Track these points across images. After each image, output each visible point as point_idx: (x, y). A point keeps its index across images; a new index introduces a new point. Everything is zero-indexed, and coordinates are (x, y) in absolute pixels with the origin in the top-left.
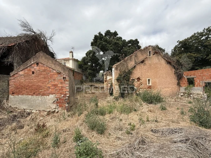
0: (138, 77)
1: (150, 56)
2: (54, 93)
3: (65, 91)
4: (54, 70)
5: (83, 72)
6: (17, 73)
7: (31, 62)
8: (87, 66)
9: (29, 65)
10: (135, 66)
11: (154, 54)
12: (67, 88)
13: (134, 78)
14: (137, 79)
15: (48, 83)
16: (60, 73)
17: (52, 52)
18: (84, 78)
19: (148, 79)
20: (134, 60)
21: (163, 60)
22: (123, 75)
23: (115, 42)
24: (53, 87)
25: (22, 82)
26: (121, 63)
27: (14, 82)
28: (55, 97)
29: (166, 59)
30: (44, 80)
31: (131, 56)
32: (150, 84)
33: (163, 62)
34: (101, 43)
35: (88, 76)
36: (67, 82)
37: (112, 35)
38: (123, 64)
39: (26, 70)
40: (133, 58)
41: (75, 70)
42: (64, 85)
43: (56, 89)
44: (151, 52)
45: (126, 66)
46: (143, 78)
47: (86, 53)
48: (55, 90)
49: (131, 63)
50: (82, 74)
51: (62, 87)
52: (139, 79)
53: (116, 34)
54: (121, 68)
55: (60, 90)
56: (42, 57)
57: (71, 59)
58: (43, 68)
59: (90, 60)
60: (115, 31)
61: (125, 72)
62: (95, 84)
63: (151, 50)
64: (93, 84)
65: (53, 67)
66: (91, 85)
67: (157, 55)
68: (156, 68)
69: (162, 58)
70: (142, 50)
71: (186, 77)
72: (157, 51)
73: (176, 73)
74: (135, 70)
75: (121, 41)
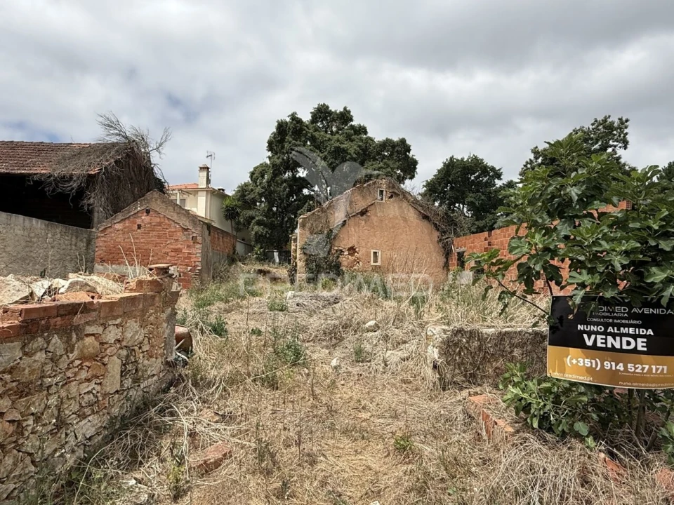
0: (351, 246)
1: (382, 199)
2: (176, 264)
3: (195, 262)
4: (176, 223)
5: (238, 230)
6: (110, 227)
7: (136, 208)
8: (251, 213)
9: (132, 213)
10: (345, 221)
11: (391, 197)
12: (198, 255)
13: (341, 248)
14: (349, 249)
15: (165, 247)
16: (186, 230)
18: (240, 248)
19: (372, 251)
20: (343, 208)
21: (412, 210)
23: (335, 147)
24: (173, 254)
25: (120, 242)
26: (314, 213)
27: (105, 241)
28: (176, 270)
29: (420, 208)
30: (159, 241)
32: (379, 264)
33: (412, 214)
35: (253, 243)
36: (198, 246)
37: (333, 120)
38: (318, 215)
39: (127, 221)
40: (342, 204)
41: (213, 224)
42: (192, 250)
43: (179, 257)
44: (384, 192)
45: (323, 221)
46: (361, 249)
47: (252, 170)
48: (176, 259)
49: (337, 215)
50: (235, 237)
51: (189, 253)
52: (352, 250)
53: (345, 117)
54: (312, 224)
55: (185, 258)
56: (156, 200)
57: (202, 190)
58: (158, 220)
59: (261, 195)
60: (345, 109)
62: (271, 269)
63: (384, 188)
64: (266, 267)
65: (175, 217)
66: (259, 270)
67: (397, 199)
68: (394, 227)
69: (410, 207)
70: (364, 188)
71: (455, 250)
72: (396, 191)
73: (441, 240)
74: (344, 229)
75: (361, 140)
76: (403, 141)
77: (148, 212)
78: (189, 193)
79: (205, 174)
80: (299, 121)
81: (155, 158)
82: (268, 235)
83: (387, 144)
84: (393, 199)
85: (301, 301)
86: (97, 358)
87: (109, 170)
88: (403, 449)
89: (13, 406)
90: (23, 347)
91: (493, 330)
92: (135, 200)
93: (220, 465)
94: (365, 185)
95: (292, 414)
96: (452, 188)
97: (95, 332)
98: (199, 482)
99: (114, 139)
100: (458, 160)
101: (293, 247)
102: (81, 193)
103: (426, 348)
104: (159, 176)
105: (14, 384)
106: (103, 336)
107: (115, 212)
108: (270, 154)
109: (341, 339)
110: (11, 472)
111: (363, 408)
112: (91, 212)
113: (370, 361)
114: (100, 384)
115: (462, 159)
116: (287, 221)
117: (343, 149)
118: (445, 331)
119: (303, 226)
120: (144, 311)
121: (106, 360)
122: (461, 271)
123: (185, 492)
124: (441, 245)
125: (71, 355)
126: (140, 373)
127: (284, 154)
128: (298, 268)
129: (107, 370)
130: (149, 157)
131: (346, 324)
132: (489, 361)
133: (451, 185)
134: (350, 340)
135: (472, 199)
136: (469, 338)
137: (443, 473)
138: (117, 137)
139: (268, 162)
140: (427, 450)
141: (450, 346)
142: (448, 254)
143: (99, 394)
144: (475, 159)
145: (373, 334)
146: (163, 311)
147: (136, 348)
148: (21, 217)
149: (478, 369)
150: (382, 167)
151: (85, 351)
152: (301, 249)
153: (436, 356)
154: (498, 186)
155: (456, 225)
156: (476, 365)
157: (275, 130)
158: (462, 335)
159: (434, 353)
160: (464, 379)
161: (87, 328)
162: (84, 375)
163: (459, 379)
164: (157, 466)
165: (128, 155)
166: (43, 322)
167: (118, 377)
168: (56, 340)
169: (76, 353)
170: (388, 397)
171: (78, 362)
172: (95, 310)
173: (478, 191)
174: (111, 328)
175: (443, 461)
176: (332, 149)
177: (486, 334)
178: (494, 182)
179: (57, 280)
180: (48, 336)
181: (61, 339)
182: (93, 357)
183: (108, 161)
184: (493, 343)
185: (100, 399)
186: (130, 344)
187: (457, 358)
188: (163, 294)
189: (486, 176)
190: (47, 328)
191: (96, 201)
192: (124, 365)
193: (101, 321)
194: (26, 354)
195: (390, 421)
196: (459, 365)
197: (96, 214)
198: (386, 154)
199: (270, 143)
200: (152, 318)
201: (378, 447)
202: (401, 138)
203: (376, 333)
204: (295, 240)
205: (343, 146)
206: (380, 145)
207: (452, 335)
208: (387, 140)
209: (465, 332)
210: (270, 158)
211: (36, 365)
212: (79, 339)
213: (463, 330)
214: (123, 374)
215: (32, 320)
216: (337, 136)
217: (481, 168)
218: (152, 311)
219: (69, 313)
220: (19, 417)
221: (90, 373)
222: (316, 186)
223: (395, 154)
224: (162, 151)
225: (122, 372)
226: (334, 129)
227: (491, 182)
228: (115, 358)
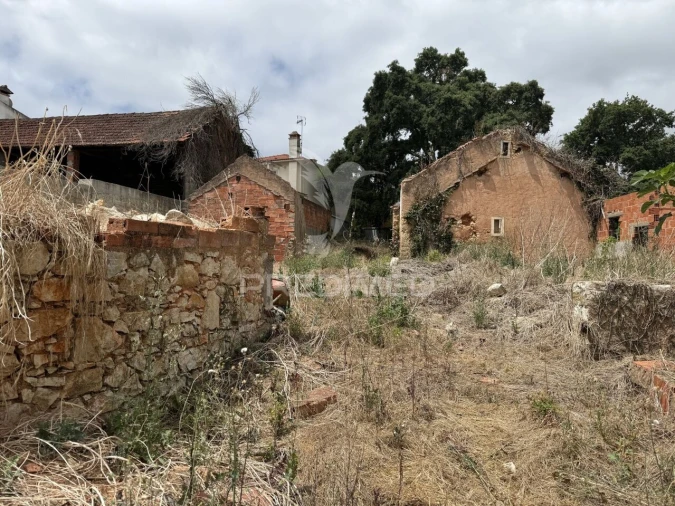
0: (465, 213)
1: (505, 154)
3: (288, 232)
4: (268, 190)
6: (202, 196)
7: (226, 176)
9: (223, 181)
10: (458, 184)
11: (518, 150)
12: (291, 225)
13: (453, 217)
14: (464, 217)
16: (279, 197)
17: (250, 145)
19: (493, 219)
20: (456, 167)
21: (546, 166)
22: (423, 207)
23: (445, 99)
25: (211, 212)
26: (420, 175)
27: (197, 212)
29: (557, 164)
31: (449, 158)
32: (501, 234)
33: (545, 171)
34: (398, 101)
36: (292, 215)
37: (443, 66)
38: (425, 178)
39: (218, 190)
40: (454, 163)
42: (285, 220)
43: (271, 227)
44: (509, 146)
45: (431, 184)
46: (479, 217)
47: (346, 135)
49: (448, 176)
50: (329, 212)
51: (282, 223)
52: (467, 218)
53: (458, 60)
54: (418, 189)
55: (278, 228)
56: (246, 165)
57: (293, 160)
58: (249, 187)
60: (457, 51)
61: (428, 198)
62: (369, 248)
63: (509, 140)
64: (363, 245)
65: (266, 184)
66: (356, 249)
67: (527, 152)
68: (521, 188)
69: (544, 163)
70: (482, 141)
71: (606, 215)
72: (525, 142)
73: (586, 202)
74: (456, 193)
75: (479, 88)
76: (533, 85)
77: (238, 178)
78: (280, 164)
79: (295, 141)
80: (401, 71)
81: (243, 123)
82: (365, 210)
83: (512, 90)
84: (522, 152)
85: (406, 268)
86: (195, 287)
87: (198, 137)
88: (544, 412)
89: (121, 318)
90: (128, 260)
91: (668, 286)
92: (224, 167)
93: (324, 409)
94: (484, 137)
95: (402, 371)
96: (600, 142)
97: (194, 260)
98: (303, 422)
99: (201, 105)
100: (609, 105)
101: (394, 220)
102: (172, 161)
103: (572, 308)
104: (248, 143)
105: (122, 295)
106: (202, 267)
107: (205, 181)
108: (366, 114)
109: (457, 304)
110: (122, 383)
111: (488, 373)
112: (182, 181)
113: (495, 328)
114: (200, 317)
115: (616, 103)
116: (387, 193)
117: (456, 100)
118: (598, 286)
119: (407, 191)
120: (241, 250)
121: (205, 292)
122: (615, 242)
123: (288, 432)
124: (585, 209)
125: (172, 279)
126: (238, 316)
127: (383, 113)
128: (401, 241)
129: (206, 304)
130: (237, 122)
131: (463, 289)
132: (661, 327)
133: (600, 138)
134: (468, 306)
135: (630, 155)
136: (633, 295)
137: (599, 441)
138: (206, 101)
139: (364, 124)
140: (576, 416)
141: (606, 305)
142: (595, 219)
143: (199, 328)
144: (635, 100)
145: (499, 299)
146: (260, 255)
147: (234, 288)
148: (118, 187)
149: (646, 336)
150: (506, 120)
151: (185, 278)
152: (405, 218)
153: (585, 318)
154: (668, 136)
155: (607, 183)
156: (642, 332)
157: (372, 85)
158: (623, 292)
159: (582, 314)
160: (624, 348)
161: (187, 254)
162: (184, 303)
163: (617, 347)
164: (258, 405)
165: (216, 119)
166: (145, 238)
167: (217, 313)
168: (157, 258)
169: (177, 277)
170: (520, 364)
171: (178, 288)
172: (193, 237)
173: (639, 144)
174: (209, 260)
175: (598, 428)
176: (442, 101)
177: (658, 291)
178: (663, 131)
179: (155, 214)
180: (151, 253)
181: (162, 259)
182: (193, 287)
183: (197, 127)
184: (668, 303)
185: (201, 332)
186: (228, 282)
187: (615, 321)
188: (259, 235)
189: (650, 124)
190: (149, 245)
191: (187, 169)
192: (223, 303)
193: (200, 251)
194: (130, 267)
195: (525, 387)
196: (617, 329)
197: (187, 184)
198: (511, 102)
199: (367, 101)
200: (249, 259)
201: (510, 411)
202: (531, 80)
203: (503, 298)
204: (397, 211)
205: (454, 96)
206: (504, 92)
207: (608, 292)
208: (513, 84)
209: (627, 288)
210: (366, 118)
211: (141, 281)
212: (179, 264)
213: (624, 285)
214: (222, 312)
215: (136, 233)
216: (448, 85)
217: (643, 113)
218: (249, 252)
219: (169, 235)
220: (126, 330)
221: (190, 302)
222: (422, 151)
223: (523, 102)
224: (250, 115)
225: (220, 310)
226: (444, 77)
227: (658, 131)
228: (214, 293)
